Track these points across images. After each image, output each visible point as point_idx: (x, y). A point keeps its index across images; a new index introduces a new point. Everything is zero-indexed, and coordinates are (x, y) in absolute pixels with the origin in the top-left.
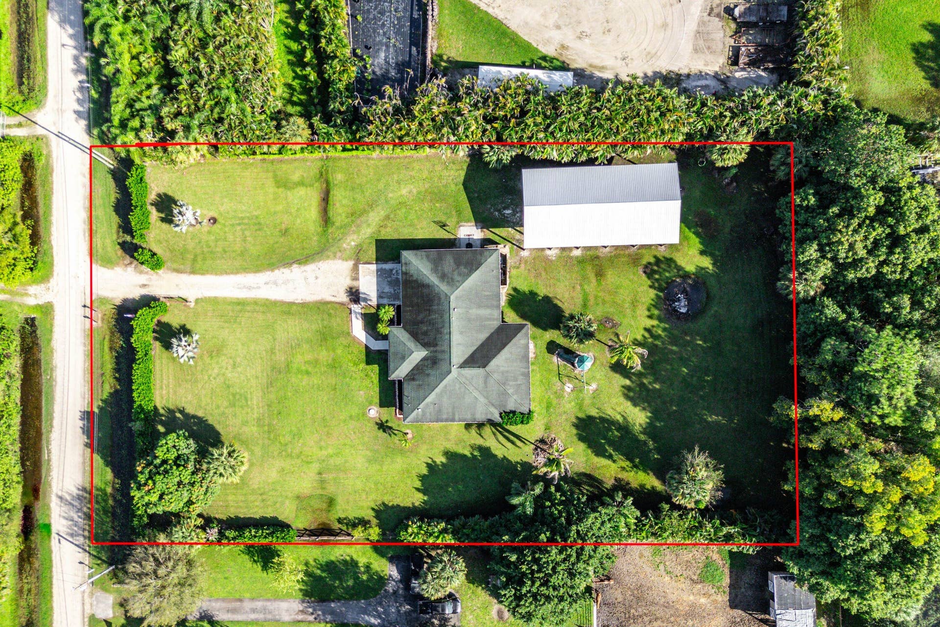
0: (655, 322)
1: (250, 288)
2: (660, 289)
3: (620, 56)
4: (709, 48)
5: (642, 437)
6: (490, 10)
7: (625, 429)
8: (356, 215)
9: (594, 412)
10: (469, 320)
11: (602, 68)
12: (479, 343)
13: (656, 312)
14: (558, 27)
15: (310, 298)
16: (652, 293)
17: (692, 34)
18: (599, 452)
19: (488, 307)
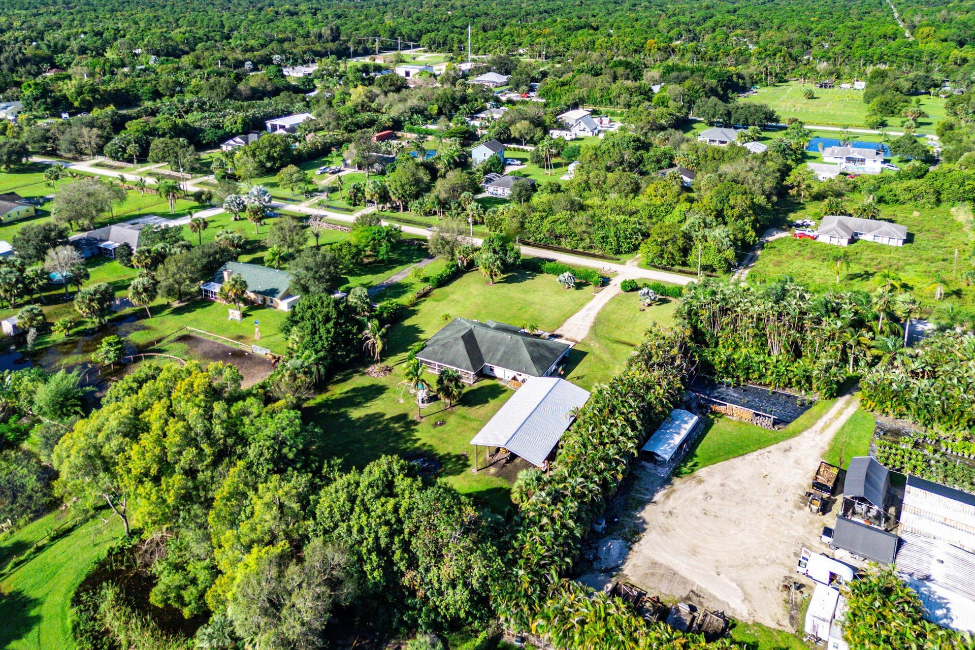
0: (417, 445)
1: (589, 310)
2: (442, 457)
3: (675, 511)
4: (652, 574)
5: (343, 410)
6: (755, 453)
7: (357, 405)
8: (612, 353)
9: (383, 396)
10: (499, 344)
11: (668, 496)
12: (480, 346)
13: (425, 448)
14: (723, 485)
15: (566, 324)
16: (442, 452)
17: (676, 568)
18: (354, 390)
19: (502, 357)
